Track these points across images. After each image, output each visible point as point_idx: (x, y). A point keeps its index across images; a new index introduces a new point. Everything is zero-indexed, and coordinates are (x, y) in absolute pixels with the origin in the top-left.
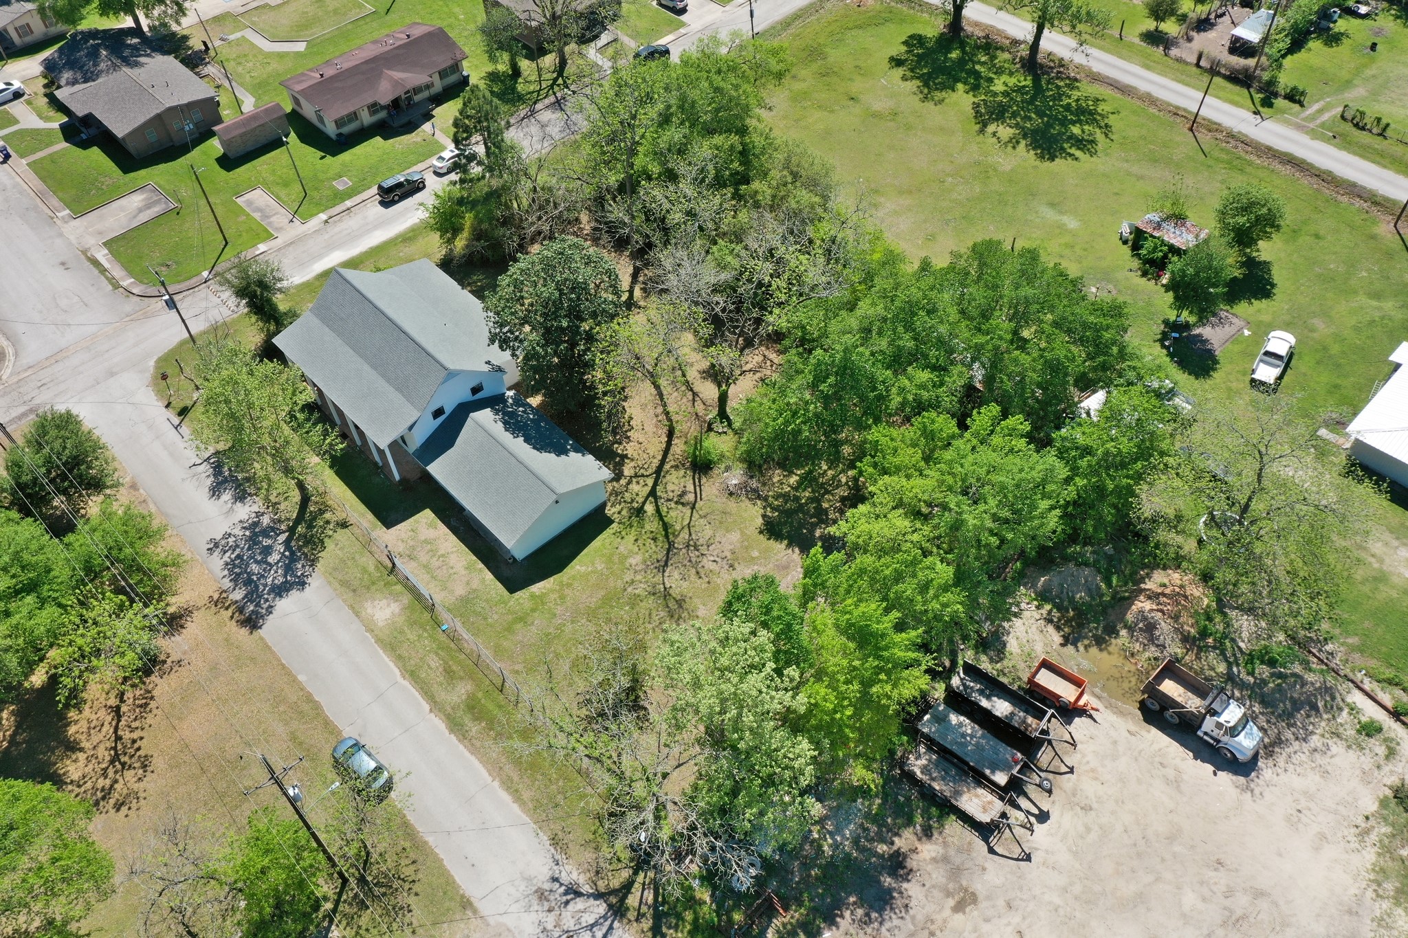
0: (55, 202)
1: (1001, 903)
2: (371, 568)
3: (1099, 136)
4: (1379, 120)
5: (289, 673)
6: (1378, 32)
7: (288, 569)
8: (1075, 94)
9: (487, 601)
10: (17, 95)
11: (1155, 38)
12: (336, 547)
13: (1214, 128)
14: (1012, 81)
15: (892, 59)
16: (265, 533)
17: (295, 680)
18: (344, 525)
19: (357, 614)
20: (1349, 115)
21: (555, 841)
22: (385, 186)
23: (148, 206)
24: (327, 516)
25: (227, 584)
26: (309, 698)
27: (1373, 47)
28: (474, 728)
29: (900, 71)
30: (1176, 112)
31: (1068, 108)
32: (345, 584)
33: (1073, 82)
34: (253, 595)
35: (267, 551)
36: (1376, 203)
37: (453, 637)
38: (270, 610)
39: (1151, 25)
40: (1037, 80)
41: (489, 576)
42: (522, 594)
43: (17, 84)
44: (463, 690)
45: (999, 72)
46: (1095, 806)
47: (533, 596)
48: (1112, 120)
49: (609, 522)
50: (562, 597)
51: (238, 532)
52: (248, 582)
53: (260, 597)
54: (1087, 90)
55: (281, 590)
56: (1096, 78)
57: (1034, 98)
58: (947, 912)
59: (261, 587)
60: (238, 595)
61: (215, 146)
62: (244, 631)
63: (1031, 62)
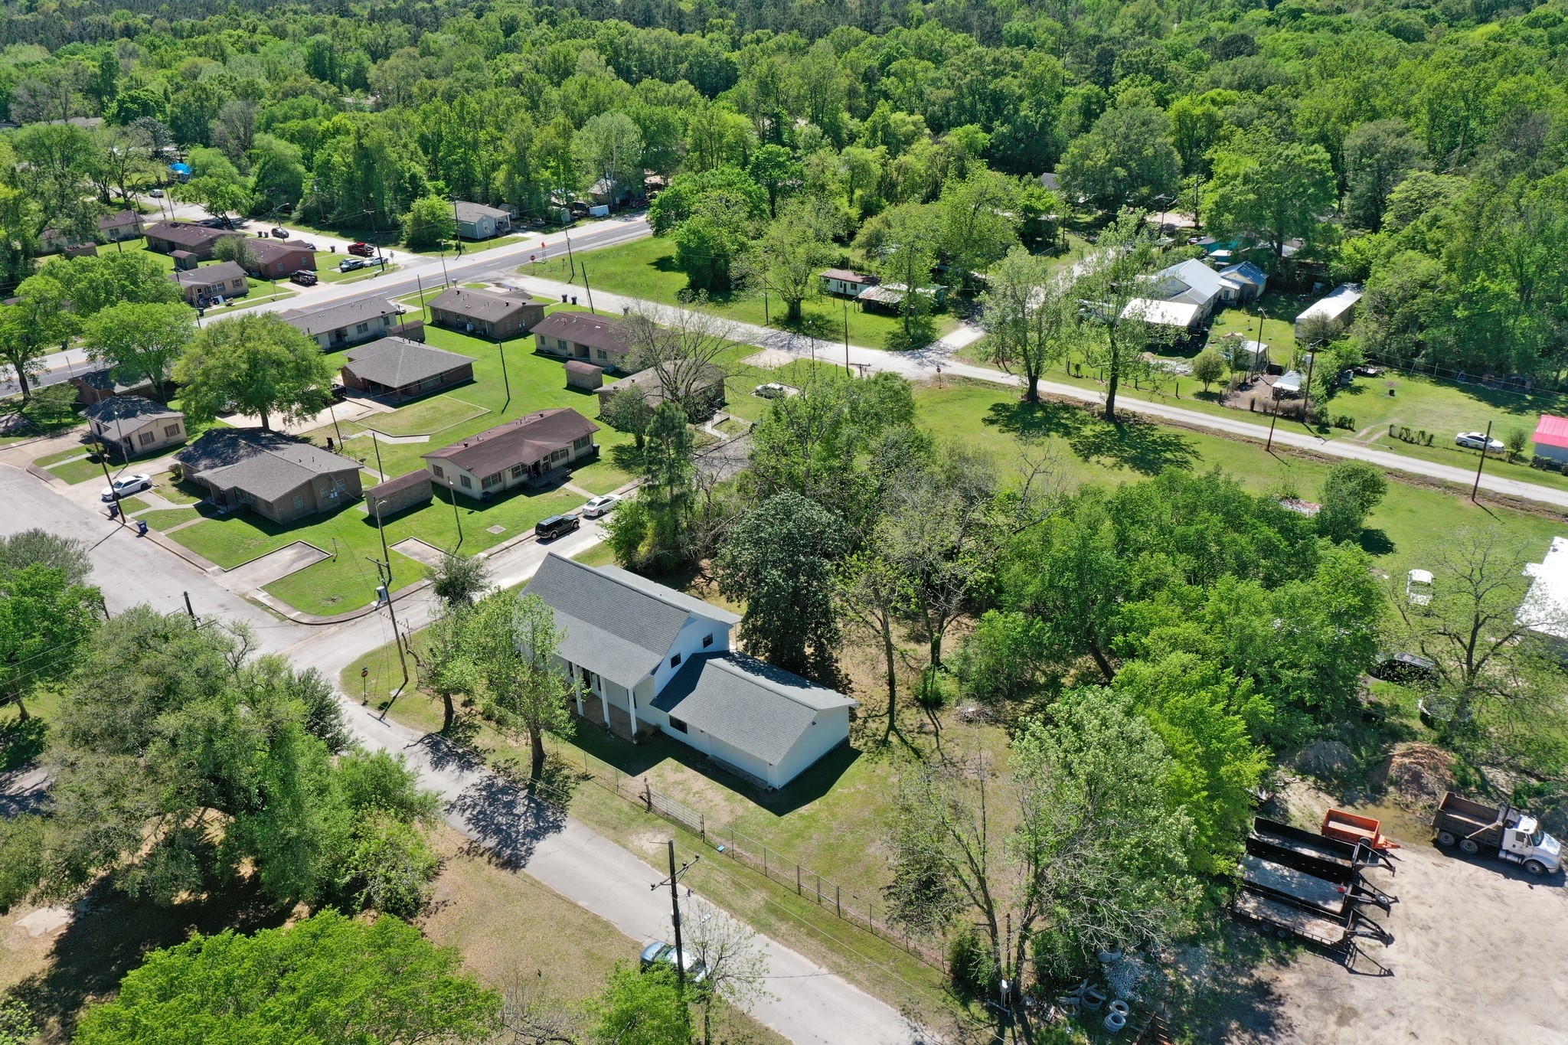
0: (201, 561)
1: (1382, 1012)
2: (626, 808)
3: (1189, 457)
4: (1423, 433)
5: (565, 900)
6: (1391, 384)
7: (538, 817)
8: (1157, 434)
9: (757, 824)
10: (145, 486)
11: (1206, 396)
12: (580, 798)
13: (1288, 449)
14: (1098, 428)
15: (984, 420)
16: (504, 791)
17: (576, 906)
18: (586, 777)
19: (624, 847)
20: (1396, 433)
21: (906, 1012)
22: (545, 523)
23: (302, 558)
24: (566, 772)
25: (475, 835)
26: (596, 919)
27: (1392, 393)
28: (784, 928)
29: (996, 428)
30: (1249, 441)
31: (1154, 442)
32: (603, 823)
33: (1151, 427)
34: (506, 838)
35: (510, 805)
36: (1449, 488)
37: (732, 855)
38: (530, 851)
39: (1201, 386)
40: (1119, 426)
41: (752, 804)
42: (791, 817)
43: (145, 478)
44: (758, 898)
45: (1084, 423)
46: (1432, 925)
47: (802, 817)
48: (1196, 448)
49: (857, 753)
50: (834, 815)
51: (472, 792)
52: (498, 831)
53: (516, 841)
54: (1163, 431)
55: (536, 835)
56: (1170, 423)
57: (1121, 439)
58: (1333, 1028)
59: (514, 835)
60: (491, 842)
61: (362, 509)
62: (505, 875)
63: (1109, 414)
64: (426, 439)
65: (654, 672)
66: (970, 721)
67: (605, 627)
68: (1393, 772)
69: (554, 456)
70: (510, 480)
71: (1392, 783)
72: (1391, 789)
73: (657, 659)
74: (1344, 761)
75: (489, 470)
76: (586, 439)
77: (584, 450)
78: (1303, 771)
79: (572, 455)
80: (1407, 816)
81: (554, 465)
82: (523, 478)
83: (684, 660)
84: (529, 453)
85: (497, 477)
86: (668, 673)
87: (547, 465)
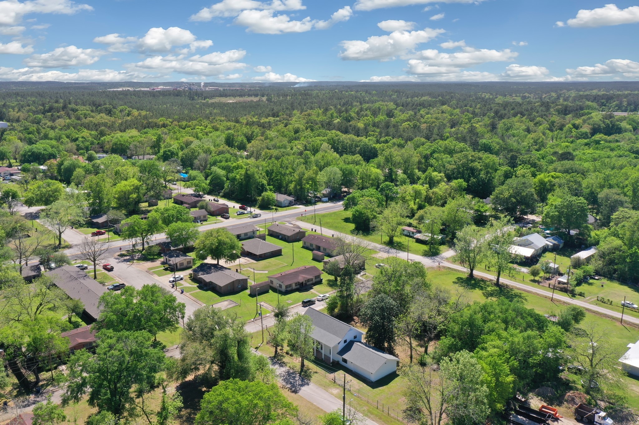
0: (200, 302)
2: (328, 381)
3: (523, 301)
4: (609, 300)
5: (310, 402)
6: (603, 283)
7: (302, 381)
8: (513, 292)
9: (367, 390)
10: (182, 279)
11: (534, 281)
12: (314, 377)
13: (559, 301)
14: (493, 288)
15: (453, 282)
16: (293, 373)
17: (312, 404)
18: (316, 373)
19: (327, 391)
20: (599, 299)
22: (305, 301)
23: (230, 304)
24: (310, 371)
25: (284, 384)
26: (318, 408)
27: (602, 286)
28: (372, 416)
29: (457, 285)
30: (546, 297)
31: (512, 295)
32: (321, 385)
33: (512, 290)
34: (293, 385)
35: (294, 377)
36: (614, 319)
37: (358, 397)
38: (300, 389)
39: (532, 278)
40: (500, 288)
41: (365, 385)
42: (377, 389)
43: (182, 276)
44: (365, 408)
45: (488, 286)
47: (380, 390)
48: (526, 298)
49: (398, 375)
50: (389, 390)
51: (283, 373)
52: (291, 383)
53: (296, 386)
54: (516, 291)
55: (302, 385)
56: (519, 289)
57: (501, 292)
59: (295, 384)
60: (289, 386)
61: (248, 292)
62: (293, 394)
63: (497, 284)
64: (267, 272)
65: (339, 343)
66: (434, 370)
67: (325, 330)
68: (566, 397)
69: (308, 280)
70: (294, 287)
71: (566, 401)
72: (565, 403)
73: (340, 340)
74: (552, 393)
75: (288, 283)
76: (318, 276)
77: (318, 280)
78: (538, 395)
79: (314, 281)
80: (568, 411)
81: (308, 283)
82: (298, 286)
83: (348, 341)
84: (301, 278)
85: (290, 285)
86: (342, 345)
87: (306, 283)
